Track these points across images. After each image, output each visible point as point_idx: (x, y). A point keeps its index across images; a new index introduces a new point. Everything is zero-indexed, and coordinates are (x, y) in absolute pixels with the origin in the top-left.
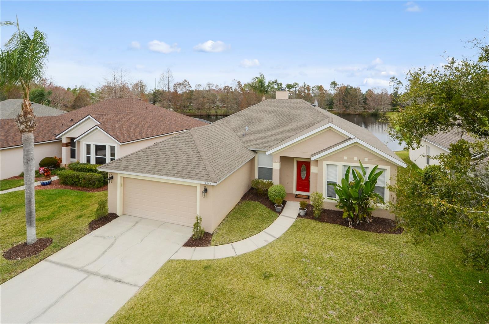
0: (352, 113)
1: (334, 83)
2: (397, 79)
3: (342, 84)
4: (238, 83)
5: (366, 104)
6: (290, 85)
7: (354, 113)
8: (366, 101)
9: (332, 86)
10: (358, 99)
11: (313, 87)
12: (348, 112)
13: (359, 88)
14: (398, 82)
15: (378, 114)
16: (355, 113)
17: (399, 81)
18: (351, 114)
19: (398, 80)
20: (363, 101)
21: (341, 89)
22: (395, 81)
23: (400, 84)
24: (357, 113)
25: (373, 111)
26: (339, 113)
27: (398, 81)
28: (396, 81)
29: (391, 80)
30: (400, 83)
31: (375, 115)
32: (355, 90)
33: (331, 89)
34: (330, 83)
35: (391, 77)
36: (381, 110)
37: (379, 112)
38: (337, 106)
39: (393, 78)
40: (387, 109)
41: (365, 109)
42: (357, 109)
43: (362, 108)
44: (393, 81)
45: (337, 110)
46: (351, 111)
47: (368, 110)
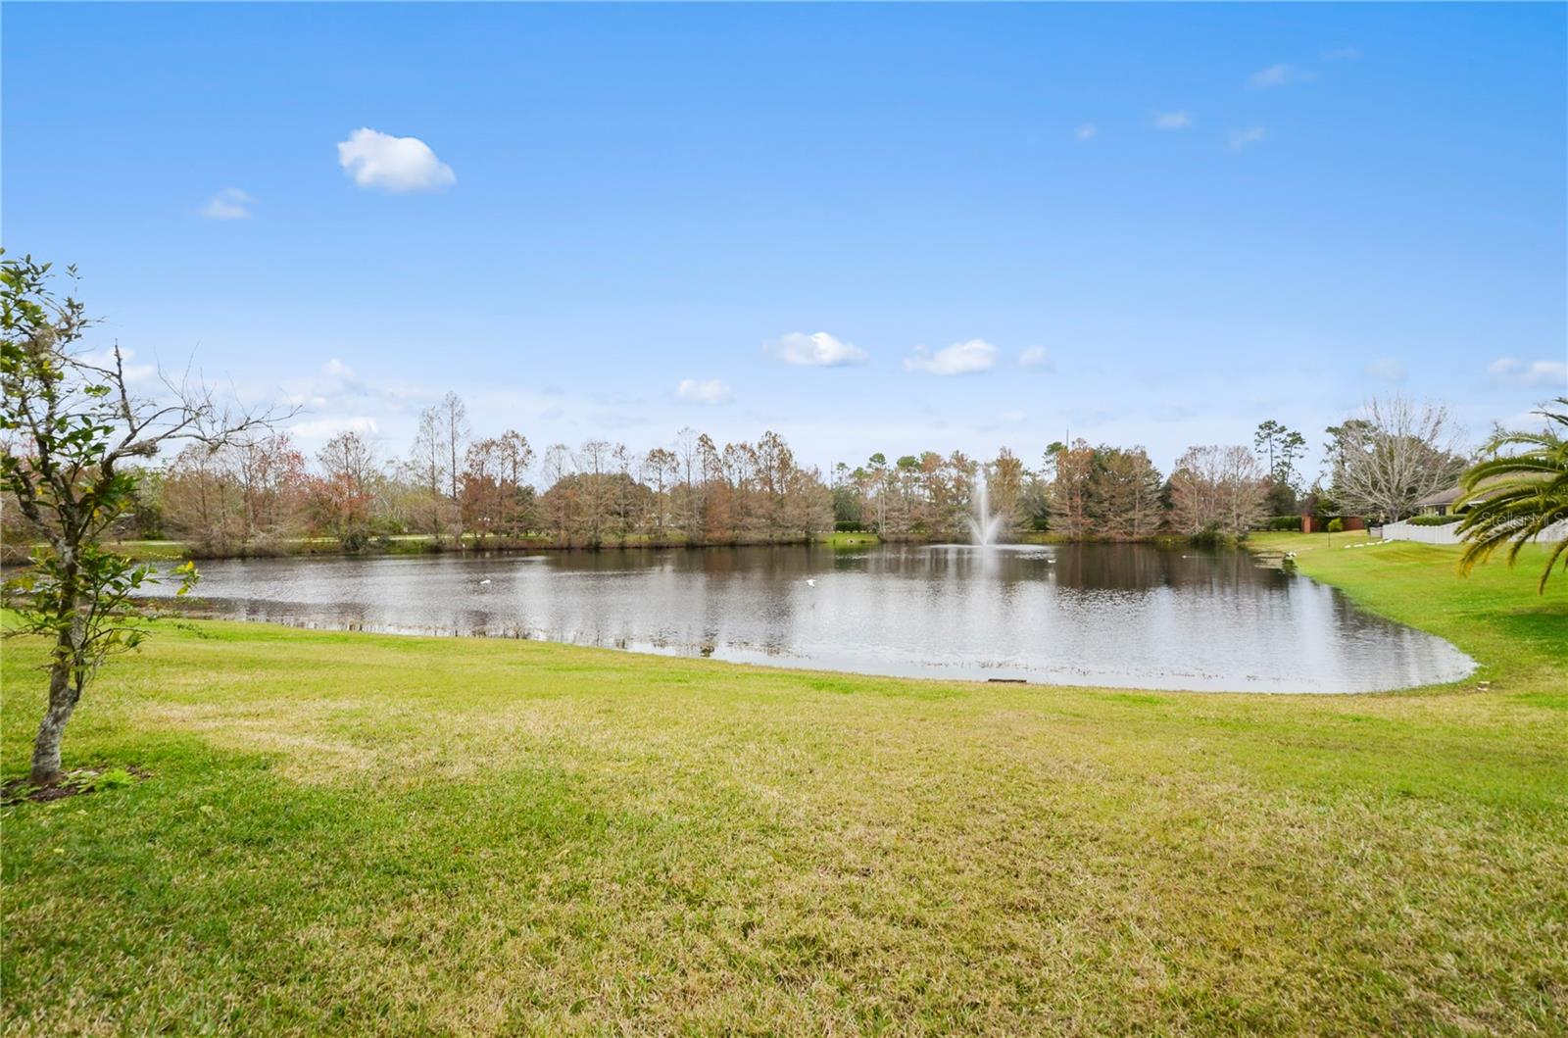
0: (1119, 538)
1: (1059, 449)
2: (1283, 429)
4: (701, 439)
5: (1170, 506)
6: (910, 459)
7: (1125, 537)
8: (1169, 497)
9: (1051, 457)
10: (1142, 490)
12: (1104, 535)
13: (1143, 453)
14: (1289, 439)
15: (1217, 538)
16: (1128, 538)
17: (1294, 434)
18: (1115, 542)
19: (1290, 431)
20: (1159, 494)
22: (1277, 436)
23: (1297, 445)
24: (1136, 537)
25: (1199, 529)
26: (1069, 538)
27: (1289, 435)
28: (1283, 436)
29: (1262, 433)
30: (1297, 439)
31: (1207, 544)
32: (1128, 459)
33: (1046, 467)
34: (1045, 449)
35: (1262, 423)
36: (1227, 525)
37: (1222, 532)
38: (1061, 515)
39: (1269, 425)
40: (1251, 523)
41: (1166, 523)
42: (1136, 522)
43: (1157, 521)
44: (1269, 434)
45: (1061, 528)
46: (1113, 533)
47: (1177, 527)
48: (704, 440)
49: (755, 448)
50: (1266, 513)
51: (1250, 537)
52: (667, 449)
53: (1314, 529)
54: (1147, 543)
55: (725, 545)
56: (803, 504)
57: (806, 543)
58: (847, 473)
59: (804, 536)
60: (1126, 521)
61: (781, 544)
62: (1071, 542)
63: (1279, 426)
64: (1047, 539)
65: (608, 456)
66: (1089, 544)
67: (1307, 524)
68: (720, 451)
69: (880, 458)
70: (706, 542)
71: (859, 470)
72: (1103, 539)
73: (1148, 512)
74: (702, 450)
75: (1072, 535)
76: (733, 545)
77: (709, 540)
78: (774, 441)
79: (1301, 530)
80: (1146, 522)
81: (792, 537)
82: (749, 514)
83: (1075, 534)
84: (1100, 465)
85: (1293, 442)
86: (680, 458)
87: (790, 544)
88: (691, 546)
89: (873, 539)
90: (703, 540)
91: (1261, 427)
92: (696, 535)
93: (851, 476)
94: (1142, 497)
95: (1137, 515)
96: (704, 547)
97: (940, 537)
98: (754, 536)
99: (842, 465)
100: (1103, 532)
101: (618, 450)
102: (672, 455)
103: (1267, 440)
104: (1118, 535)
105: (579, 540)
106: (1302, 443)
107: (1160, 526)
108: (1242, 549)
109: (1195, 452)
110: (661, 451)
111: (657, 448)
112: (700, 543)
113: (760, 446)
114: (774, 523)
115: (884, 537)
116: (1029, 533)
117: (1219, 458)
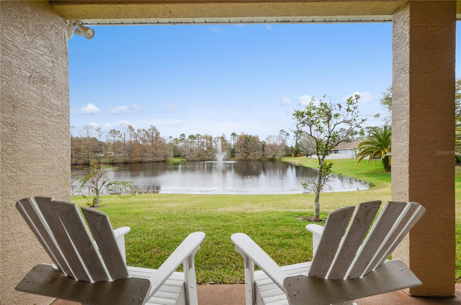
1: (234, 134)
2: (285, 132)
3: (243, 132)
5: (264, 150)
6: (192, 135)
7: (254, 158)
8: (264, 148)
9: (232, 137)
10: (257, 146)
11: (215, 138)
12: (249, 158)
13: (257, 137)
15: (275, 158)
17: (287, 133)
18: (251, 160)
19: (286, 132)
20: (262, 147)
21: (241, 138)
22: (283, 133)
23: (288, 136)
24: (256, 159)
25: (271, 156)
27: (286, 133)
28: (285, 133)
29: (281, 132)
30: (288, 134)
31: (273, 160)
32: (254, 138)
33: (231, 139)
34: (231, 134)
35: (281, 130)
36: (277, 155)
37: (276, 157)
38: (238, 153)
39: (282, 131)
40: (282, 155)
41: (263, 155)
42: (256, 155)
43: (261, 154)
44: (282, 133)
45: (238, 156)
46: (251, 157)
47: (266, 156)
48: (130, 127)
49: (147, 131)
50: (285, 152)
51: (282, 158)
52: (117, 130)
53: (294, 156)
54: (259, 160)
55: (137, 162)
56: (163, 149)
57: (164, 161)
58: (172, 139)
59: (164, 159)
60: (254, 154)
61: (157, 162)
62: (240, 160)
63: (284, 131)
64: (234, 159)
65: (93, 131)
66: (245, 160)
67: (293, 155)
68: (136, 131)
69: (183, 135)
70: (131, 162)
71: (176, 139)
72: (248, 159)
73: (259, 152)
74: (129, 130)
75: (241, 158)
76: (140, 162)
77: (132, 161)
78: (154, 129)
79: (291, 156)
80: (259, 154)
81: (160, 160)
82: (146, 152)
83: (242, 158)
84: (248, 139)
85: (287, 135)
86: (121, 133)
87: (159, 162)
88: (125, 163)
89: (185, 160)
90: (130, 161)
91: (280, 131)
92: (128, 159)
93: (174, 140)
94: (258, 148)
95: (256, 153)
96: (130, 163)
97: (205, 159)
98: (147, 159)
99: (171, 137)
100: (249, 157)
101: (98, 129)
102: (118, 132)
103: (282, 134)
104: (252, 158)
105: (81, 161)
106: (289, 135)
107: (262, 156)
108: (280, 161)
109: (270, 136)
110: (114, 130)
111: (113, 129)
112: (129, 162)
113: (149, 130)
114: (155, 155)
115: (188, 159)
116: (229, 158)
117: (275, 138)
